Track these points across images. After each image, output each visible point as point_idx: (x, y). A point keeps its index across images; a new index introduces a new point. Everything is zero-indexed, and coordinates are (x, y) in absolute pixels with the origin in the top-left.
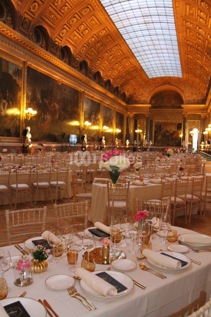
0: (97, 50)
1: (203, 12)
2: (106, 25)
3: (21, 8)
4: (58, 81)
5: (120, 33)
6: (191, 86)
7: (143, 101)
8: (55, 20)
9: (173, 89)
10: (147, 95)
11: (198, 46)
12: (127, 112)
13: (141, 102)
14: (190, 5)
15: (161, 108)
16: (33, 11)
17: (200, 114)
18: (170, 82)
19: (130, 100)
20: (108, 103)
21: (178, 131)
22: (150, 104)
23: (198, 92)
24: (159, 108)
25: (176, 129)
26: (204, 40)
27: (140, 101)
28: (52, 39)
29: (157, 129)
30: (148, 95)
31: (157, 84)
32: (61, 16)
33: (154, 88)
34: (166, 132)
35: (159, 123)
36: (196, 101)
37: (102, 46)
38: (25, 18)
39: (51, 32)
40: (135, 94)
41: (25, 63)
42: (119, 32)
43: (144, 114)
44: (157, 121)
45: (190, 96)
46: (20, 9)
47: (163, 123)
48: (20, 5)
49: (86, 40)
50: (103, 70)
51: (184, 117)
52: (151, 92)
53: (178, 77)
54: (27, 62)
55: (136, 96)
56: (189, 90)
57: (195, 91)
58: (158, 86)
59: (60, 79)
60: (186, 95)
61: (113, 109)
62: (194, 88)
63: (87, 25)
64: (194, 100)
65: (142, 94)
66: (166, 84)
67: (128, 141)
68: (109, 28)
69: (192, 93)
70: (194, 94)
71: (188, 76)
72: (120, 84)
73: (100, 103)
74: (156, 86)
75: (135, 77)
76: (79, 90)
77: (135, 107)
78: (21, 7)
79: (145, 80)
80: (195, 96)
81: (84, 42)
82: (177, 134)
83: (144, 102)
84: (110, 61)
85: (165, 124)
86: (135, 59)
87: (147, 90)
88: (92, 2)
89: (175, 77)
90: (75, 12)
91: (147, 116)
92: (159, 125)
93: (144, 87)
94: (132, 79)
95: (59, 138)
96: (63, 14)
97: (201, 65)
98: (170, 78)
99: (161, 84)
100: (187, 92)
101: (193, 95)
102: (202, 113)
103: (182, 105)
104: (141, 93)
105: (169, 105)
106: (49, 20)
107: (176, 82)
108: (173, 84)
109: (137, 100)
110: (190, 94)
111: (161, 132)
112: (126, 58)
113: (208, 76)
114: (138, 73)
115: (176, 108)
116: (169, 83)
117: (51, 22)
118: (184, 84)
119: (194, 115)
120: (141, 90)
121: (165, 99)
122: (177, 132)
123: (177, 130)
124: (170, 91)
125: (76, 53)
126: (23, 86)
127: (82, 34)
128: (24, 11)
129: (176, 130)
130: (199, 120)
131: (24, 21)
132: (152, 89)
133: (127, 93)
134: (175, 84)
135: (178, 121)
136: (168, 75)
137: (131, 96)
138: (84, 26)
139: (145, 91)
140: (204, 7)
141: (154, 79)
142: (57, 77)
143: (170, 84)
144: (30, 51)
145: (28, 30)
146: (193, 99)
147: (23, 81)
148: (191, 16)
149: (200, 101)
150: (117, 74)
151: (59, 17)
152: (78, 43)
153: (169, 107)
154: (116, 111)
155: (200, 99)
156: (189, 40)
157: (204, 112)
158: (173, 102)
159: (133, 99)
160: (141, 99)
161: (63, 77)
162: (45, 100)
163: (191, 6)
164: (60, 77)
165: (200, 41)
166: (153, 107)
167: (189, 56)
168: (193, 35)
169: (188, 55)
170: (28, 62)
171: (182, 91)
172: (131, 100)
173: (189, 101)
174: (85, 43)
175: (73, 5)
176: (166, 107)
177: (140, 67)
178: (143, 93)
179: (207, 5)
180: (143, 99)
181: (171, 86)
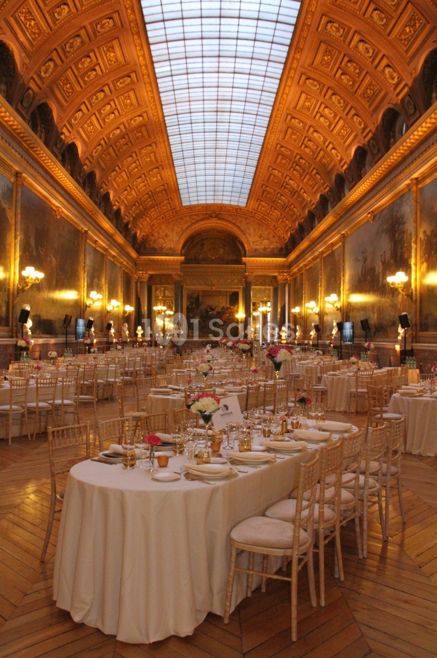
0: (117, 152)
1: (330, 109)
2: (147, 107)
3: (26, 69)
4: (55, 211)
5: (165, 124)
6: (259, 224)
7: (168, 249)
8: (69, 93)
9: (226, 227)
10: (175, 239)
11: (301, 158)
12: (136, 270)
13: (165, 251)
14: (308, 95)
15: (198, 263)
16: (44, 76)
17: (276, 274)
18: (220, 214)
19: (142, 247)
20: (114, 254)
21: (232, 307)
22: (181, 255)
23: (271, 236)
24: (194, 264)
25: (228, 302)
26: (316, 151)
27: (162, 249)
28: (57, 128)
29: (192, 304)
30: (177, 239)
31: (194, 217)
32: (81, 87)
33: (189, 224)
34: (209, 310)
35: (194, 292)
36: (268, 250)
37: (127, 144)
38: (29, 88)
39: (59, 116)
40: (153, 235)
41: (19, 175)
42: (164, 120)
43: (170, 275)
44: (192, 287)
45: (257, 241)
46: (24, 70)
47: (203, 291)
48: (26, 65)
49: (106, 132)
50: (115, 190)
51: (248, 280)
52: (184, 231)
53: (238, 206)
54: (21, 173)
55: (153, 238)
56: (254, 231)
57: (267, 232)
58: (197, 221)
59: (60, 206)
60: (252, 239)
61: (119, 265)
62: (264, 228)
63: (116, 105)
64: (265, 249)
65: (166, 236)
66: (212, 217)
67: (139, 328)
68: (150, 112)
69: (261, 236)
70: (264, 239)
71: (257, 204)
72: (134, 215)
73: (105, 253)
74: (193, 221)
75: (160, 203)
76: (80, 229)
77: (153, 261)
78: (27, 67)
79: (174, 209)
80: (266, 242)
81: (101, 137)
82: (230, 313)
83: (169, 252)
84: (130, 173)
85: (206, 294)
86: (173, 171)
87: (175, 228)
88: (139, 68)
89: (231, 206)
90: (106, 83)
91: (176, 278)
92: (195, 296)
93: (169, 222)
94: (154, 207)
95: (58, 325)
96: (85, 84)
97: (293, 189)
98: (222, 207)
99: (202, 217)
100: (252, 234)
101: (262, 240)
102: (279, 273)
103: (244, 259)
104: (164, 234)
105: (213, 258)
106: (62, 94)
107: (231, 215)
108: (226, 218)
109: (156, 247)
110: (257, 238)
111: (199, 309)
112: (157, 168)
113: (303, 208)
114: (167, 195)
115: (227, 264)
116: (218, 217)
117: (64, 97)
118: (246, 219)
119: (265, 276)
120: (163, 227)
121: (206, 245)
122: (230, 308)
123: (231, 304)
124: (217, 230)
125: (85, 156)
126: (14, 221)
127: (102, 121)
128: (30, 76)
129: (228, 306)
130: (269, 285)
131: (27, 94)
132: (186, 226)
133: (140, 234)
134: (229, 219)
135: (232, 288)
136: (220, 202)
137: (145, 240)
138: (111, 107)
139: (173, 230)
140: (336, 103)
141: (191, 208)
142: (56, 202)
143: (220, 219)
144: (27, 151)
145: (28, 110)
146: (263, 247)
147: (14, 211)
148: (305, 111)
149: (276, 251)
150: (133, 197)
151: (78, 89)
152: (91, 138)
153: (213, 262)
154: (124, 269)
155: (275, 247)
156: (285, 146)
157: (283, 272)
158: (222, 251)
159: (147, 246)
160: (164, 245)
161: (65, 202)
162: (40, 249)
163: (310, 95)
164: (61, 203)
165: (307, 150)
166: (187, 261)
167: (276, 172)
168: (295, 140)
169: (274, 171)
170: (24, 173)
171: (243, 232)
172: (145, 248)
173: (256, 250)
174: (103, 139)
175: (105, 69)
176: (206, 260)
177: (176, 184)
178: (168, 233)
179: (342, 101)
180: (169, 246)
181: (222, 222)
